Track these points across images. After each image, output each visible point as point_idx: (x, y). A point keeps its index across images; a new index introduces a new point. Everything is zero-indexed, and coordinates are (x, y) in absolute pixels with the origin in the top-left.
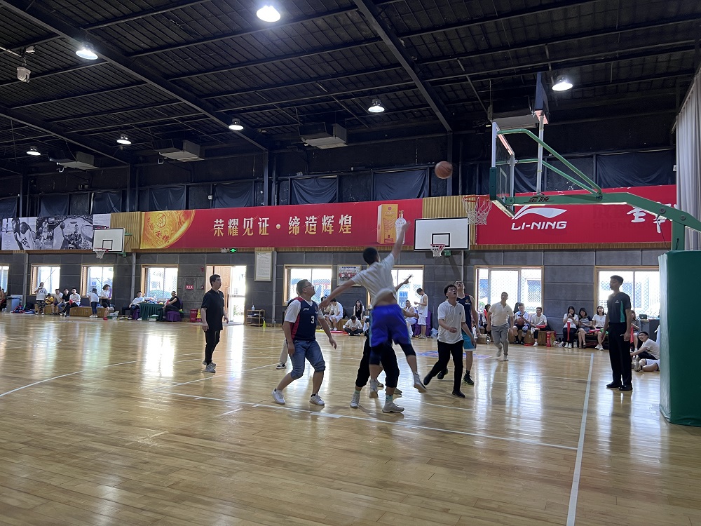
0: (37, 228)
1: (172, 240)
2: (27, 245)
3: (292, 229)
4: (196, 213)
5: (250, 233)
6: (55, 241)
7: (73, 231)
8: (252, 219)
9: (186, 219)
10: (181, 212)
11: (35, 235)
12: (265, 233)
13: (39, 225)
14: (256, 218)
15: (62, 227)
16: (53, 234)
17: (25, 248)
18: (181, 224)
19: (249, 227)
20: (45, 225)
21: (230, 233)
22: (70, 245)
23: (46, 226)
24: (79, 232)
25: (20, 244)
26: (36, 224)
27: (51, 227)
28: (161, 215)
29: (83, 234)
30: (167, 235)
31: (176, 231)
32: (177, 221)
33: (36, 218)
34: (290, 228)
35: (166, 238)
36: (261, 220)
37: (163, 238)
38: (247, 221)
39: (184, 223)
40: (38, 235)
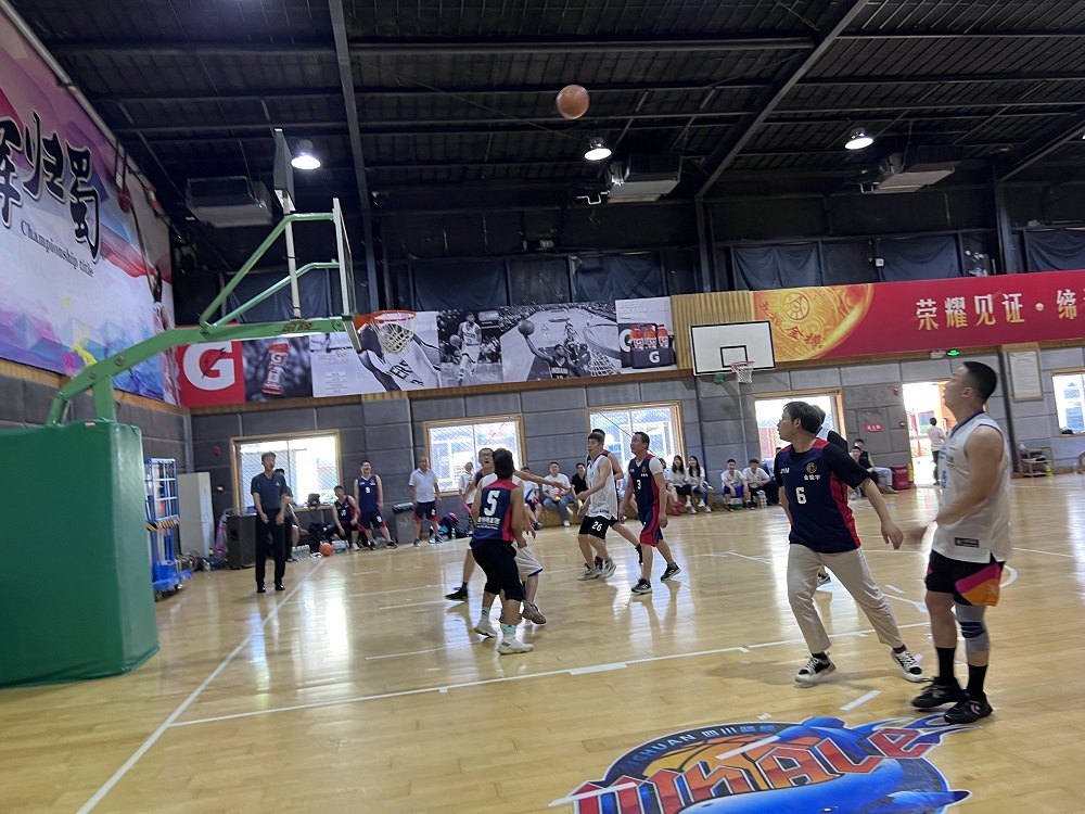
0: (443, 336)
1: (828, 343)
2: (410, 377)
3: (1063, 311)
4: (875, 289)
5: (990, 320)
6: (506, 363)
7: (560, 338)
8: (989, 297)
9: (855, 301)
10: (841, 290)
11: (437, 355)
12: (1017, 320)
13: (447, 330)
14: (998, 294)
15: (526, 332)
16: (498, 349)
17: (405, 385)
18: (844, 311)
19: (987, 310)
20: (469, 330)
21: (951, 322)
22: (555, 370)
23: (473, 331)
24: (578, 340)
25: (386, 379)
26: (436, 328)
27: (490, 333)
28: (795, 297)
29: (593, 344)
30: (817, 333)
31: (836, 325)
32: (836, 305)
33: (437, 313)
34: (1060, 309)
35: (816, 340)
36: (1006, 297)
37: (807, 340)
38: (980, 300)
39: (851, 308)
40: (449, 353)
